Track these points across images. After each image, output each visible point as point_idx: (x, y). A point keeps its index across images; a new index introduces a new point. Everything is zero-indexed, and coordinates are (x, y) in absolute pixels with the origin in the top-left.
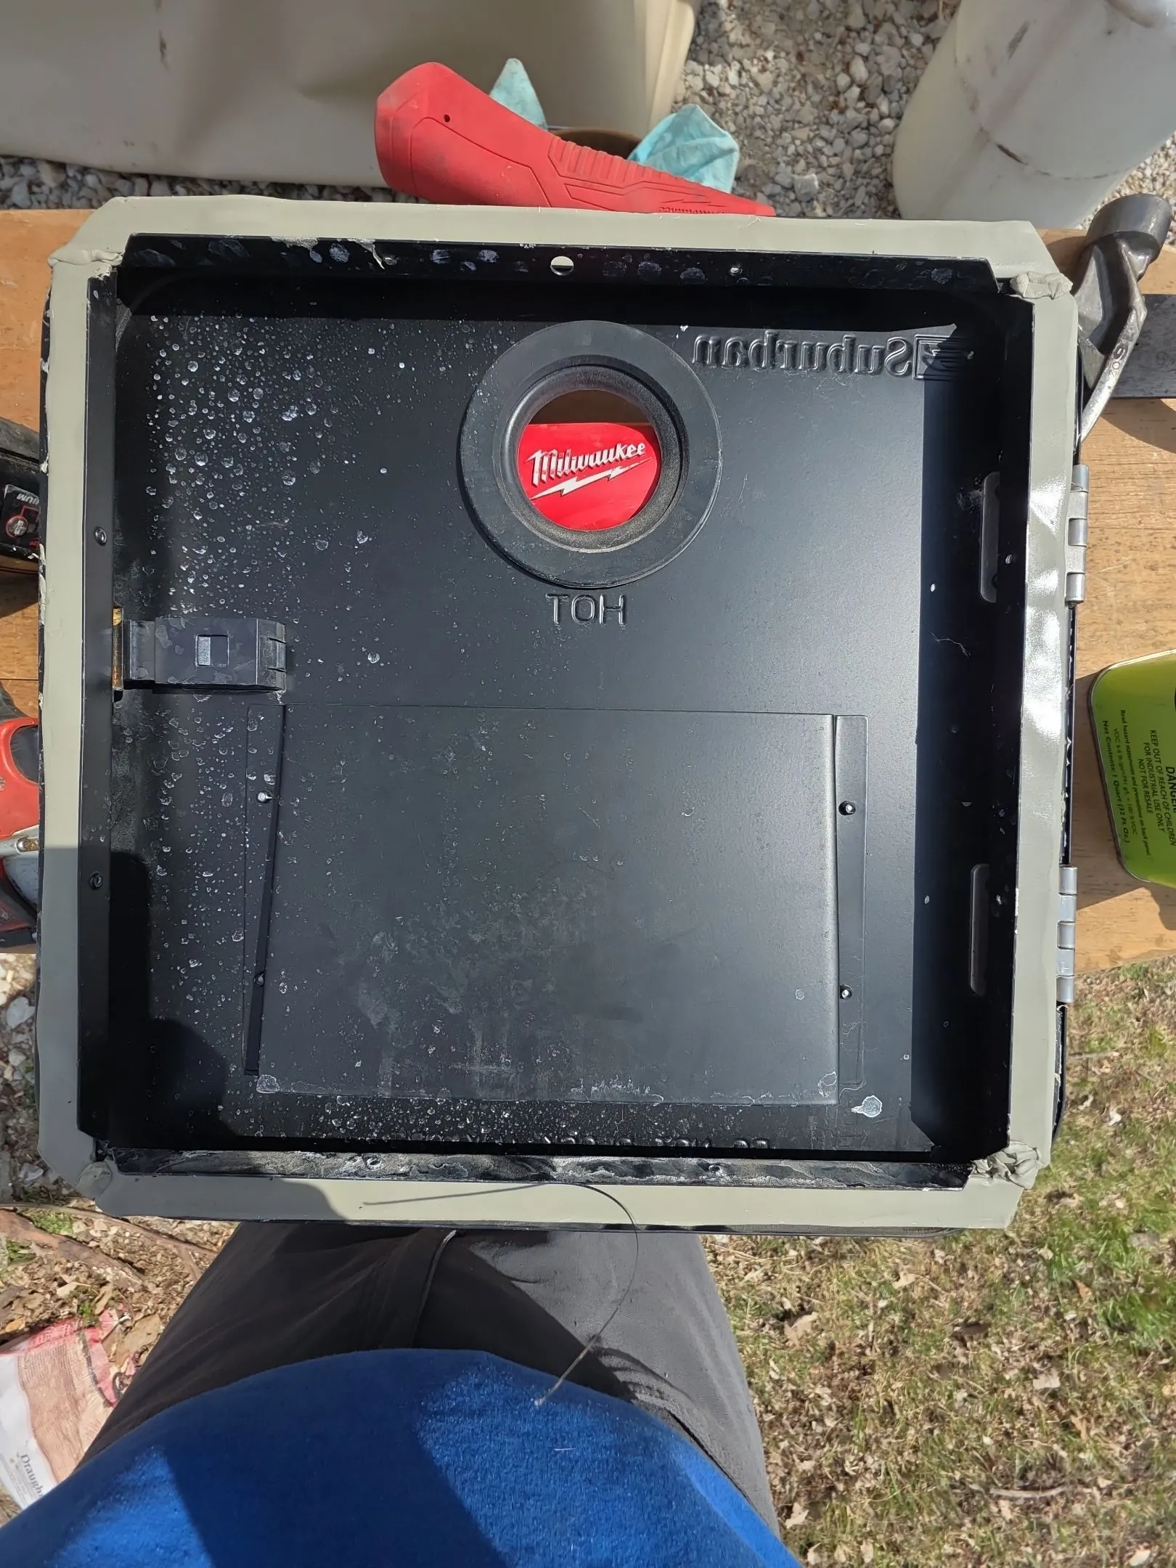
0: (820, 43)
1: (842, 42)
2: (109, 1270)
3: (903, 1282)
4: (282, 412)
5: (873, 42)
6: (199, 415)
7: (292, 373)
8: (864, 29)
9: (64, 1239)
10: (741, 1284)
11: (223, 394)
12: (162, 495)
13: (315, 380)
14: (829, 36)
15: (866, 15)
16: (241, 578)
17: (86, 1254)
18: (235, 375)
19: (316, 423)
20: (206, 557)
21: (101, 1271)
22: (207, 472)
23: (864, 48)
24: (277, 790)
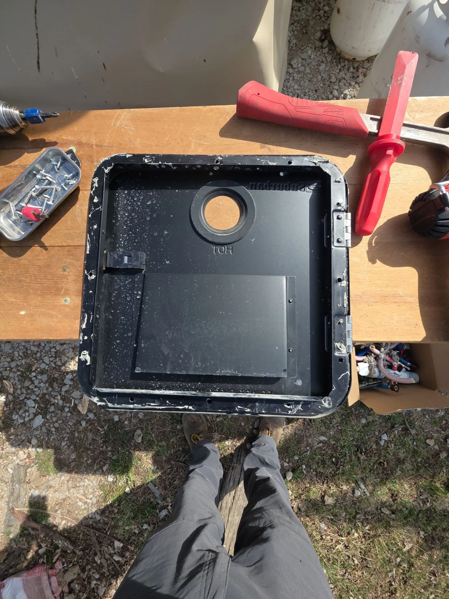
0: (322, 87)
1: (329, 86)
2: (60, 542)
3: (407, 548)
4: (147, 202)
5: (339, 85)
6: (127, 203)
7: (150, 193)
8: (336, 82)
9: (43, 526)
10: (334, 551)
11: (133, 197)
12: (116, 222)
13: (155, 195)
14: (325, 85)
15: (336, 78)
16: (135, 242)
17: (51, 534)
18: (136, 193)
19: (156, 204)
20: (126, 237)
21: (57, 542)
22: (128, 217)
23: (336, 87)
24: (142, 295)
